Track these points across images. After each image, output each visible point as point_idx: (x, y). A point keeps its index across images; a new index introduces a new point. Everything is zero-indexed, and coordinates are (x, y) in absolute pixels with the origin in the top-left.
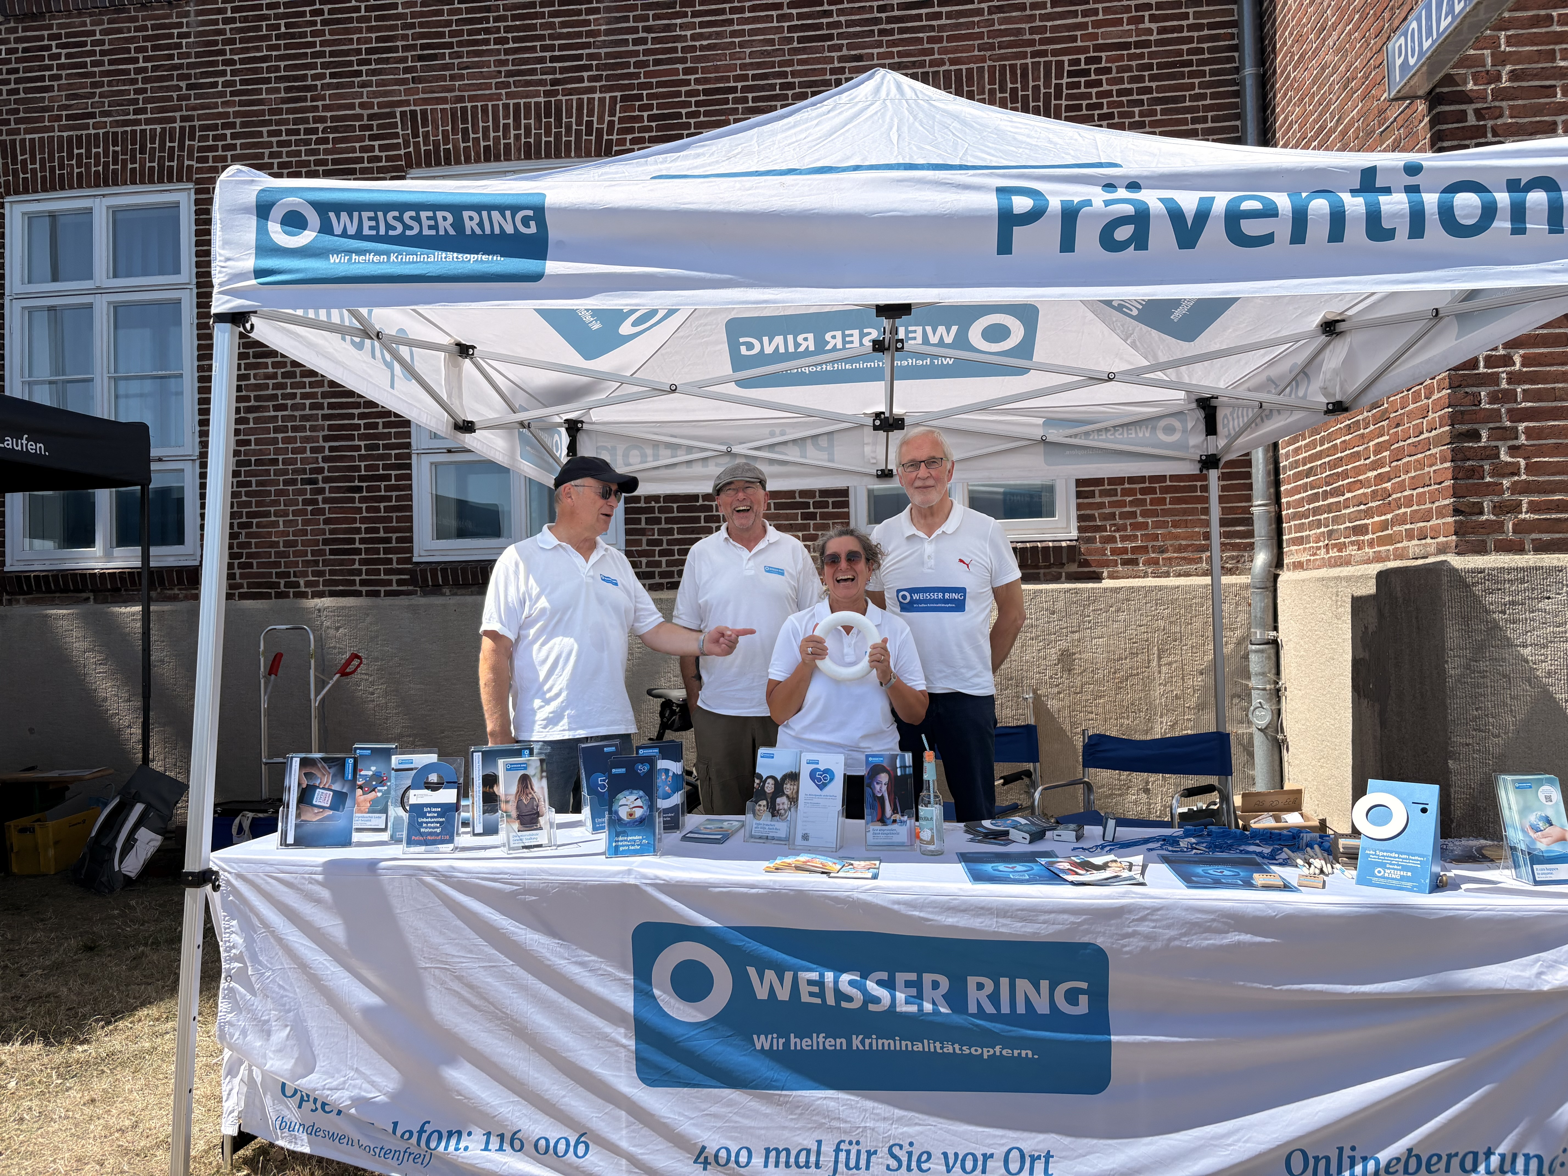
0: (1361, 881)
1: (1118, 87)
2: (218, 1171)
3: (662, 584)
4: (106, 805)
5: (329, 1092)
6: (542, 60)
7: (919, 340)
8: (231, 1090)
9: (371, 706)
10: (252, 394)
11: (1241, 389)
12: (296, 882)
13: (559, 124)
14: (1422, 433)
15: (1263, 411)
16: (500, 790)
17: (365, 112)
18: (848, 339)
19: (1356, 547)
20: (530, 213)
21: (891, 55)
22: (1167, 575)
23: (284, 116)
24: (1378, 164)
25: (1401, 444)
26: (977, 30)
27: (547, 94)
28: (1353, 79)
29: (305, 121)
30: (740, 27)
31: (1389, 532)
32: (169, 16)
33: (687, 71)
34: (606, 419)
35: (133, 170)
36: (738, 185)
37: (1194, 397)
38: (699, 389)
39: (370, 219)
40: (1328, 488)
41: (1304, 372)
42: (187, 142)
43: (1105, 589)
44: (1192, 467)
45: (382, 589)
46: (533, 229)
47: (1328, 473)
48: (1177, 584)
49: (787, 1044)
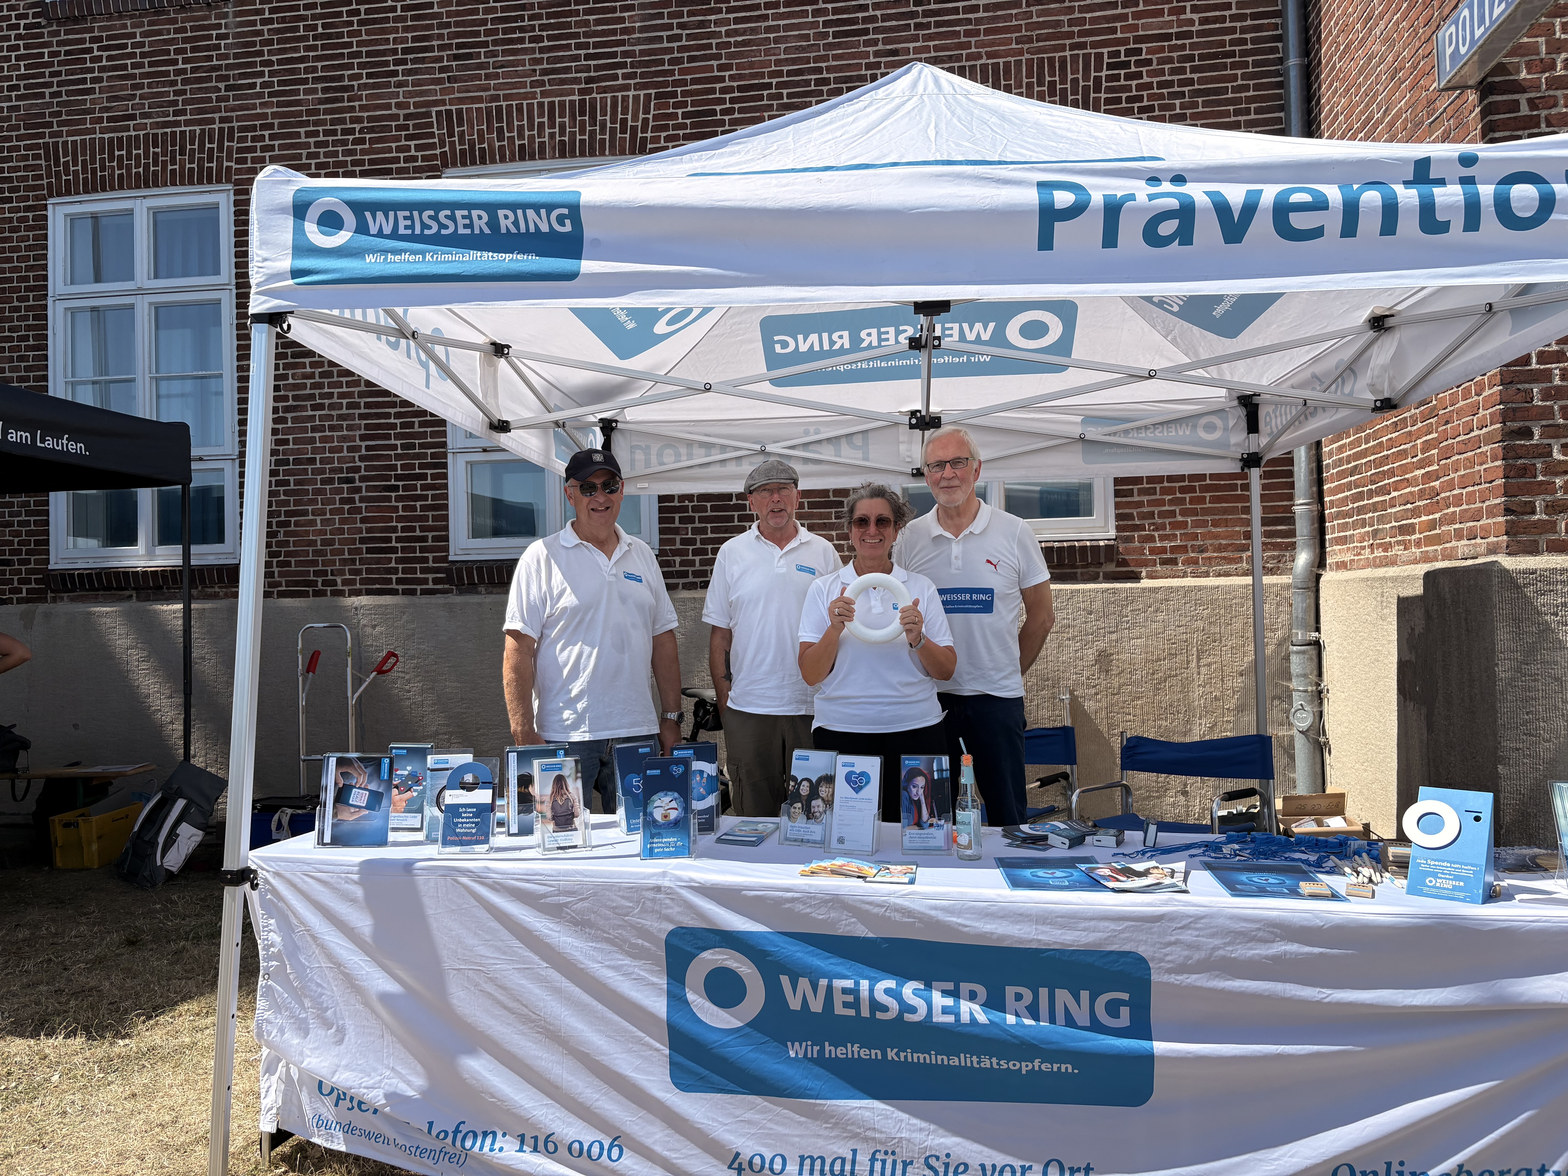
0: (1411, 891)
1: (1158, 79)
2: (256, 1168)
3: (696, 583)
4: (148, 800)
5: (365, 1091)
6: (576, 58)
7: (956, 337)
8: (269, 1087)
9: (407, 703)
10: (290, 394)
11: (1284, 386)
12: (332, 881)
13: (593, 122)
14: (1472, 430)
15: (1307, 409)
16: (536, 790)
17: (401, 112)
18: (883, 336)
19: (1402, 547)
20: (565, 211)
21: (927, 49)
22: (1207, 575)
23: (322, 117)
24: (1432, 155)
25: (1450, 441)
26: (1014, 23)
27: (582, 92)
28: (1401, 70)
29: (342, 121)
30: (775, 23)
31: (1437, 531)
32: (208, 18)
33: (721, 68)
34: (640, 418)
35: (173, 171)
36: (774, 182)
37: (1235, 395)
38: (734, 388)
39: (405, 218)
40: (1373, 487)
41: (1351, 369)
42: (226, 144)
43: (1144, 589)
44: (1234, 465)
45: (419, 587)
46: (568, 228)
47: (1373, 471)
48: (1217, 584)
49: (821, 1051)
